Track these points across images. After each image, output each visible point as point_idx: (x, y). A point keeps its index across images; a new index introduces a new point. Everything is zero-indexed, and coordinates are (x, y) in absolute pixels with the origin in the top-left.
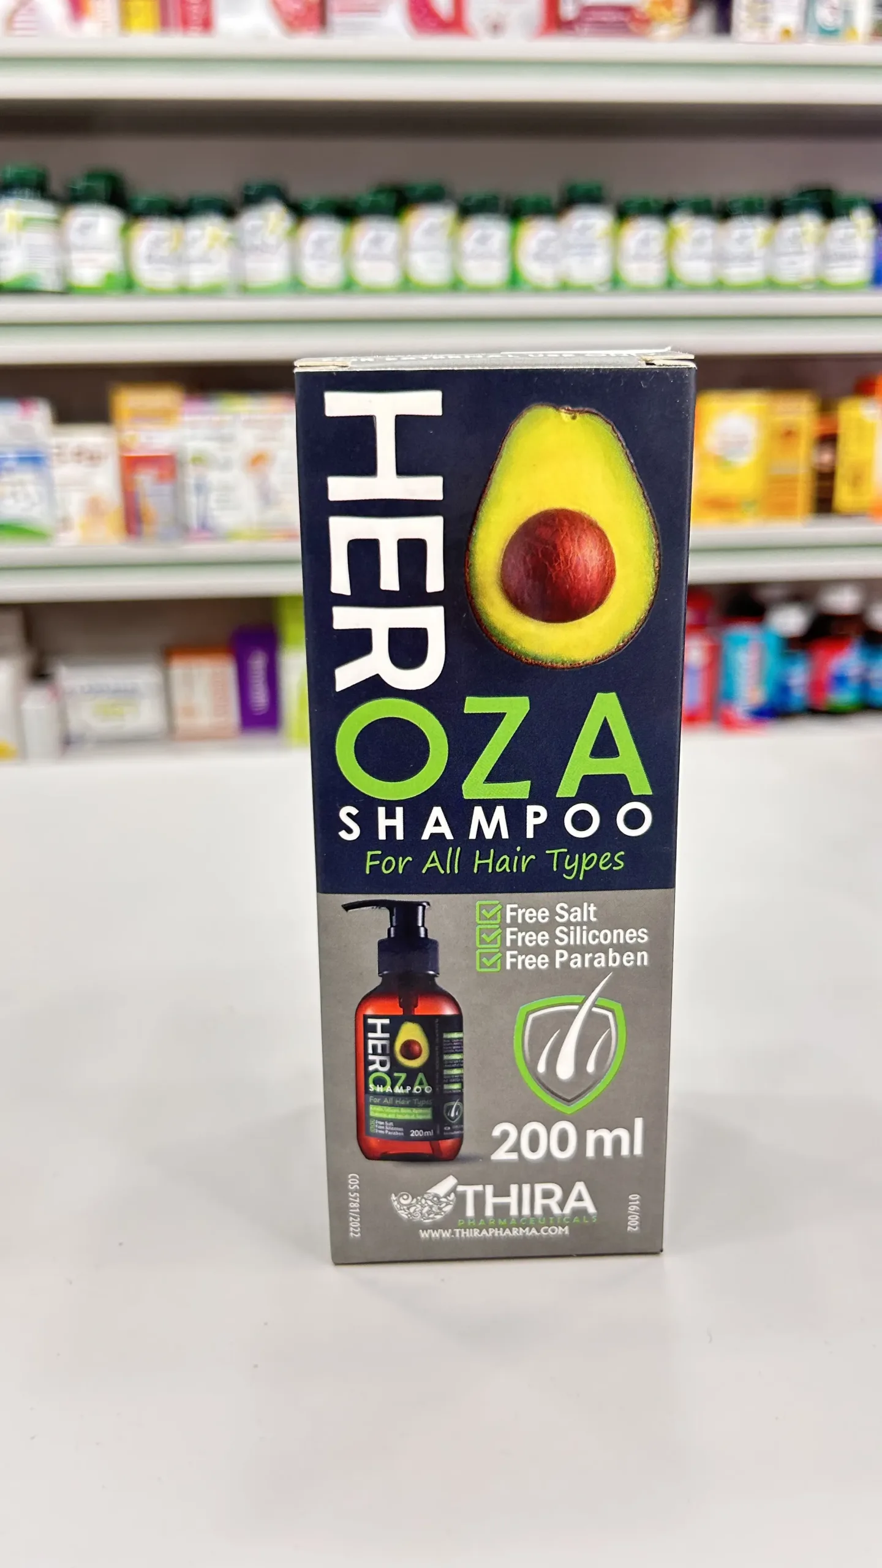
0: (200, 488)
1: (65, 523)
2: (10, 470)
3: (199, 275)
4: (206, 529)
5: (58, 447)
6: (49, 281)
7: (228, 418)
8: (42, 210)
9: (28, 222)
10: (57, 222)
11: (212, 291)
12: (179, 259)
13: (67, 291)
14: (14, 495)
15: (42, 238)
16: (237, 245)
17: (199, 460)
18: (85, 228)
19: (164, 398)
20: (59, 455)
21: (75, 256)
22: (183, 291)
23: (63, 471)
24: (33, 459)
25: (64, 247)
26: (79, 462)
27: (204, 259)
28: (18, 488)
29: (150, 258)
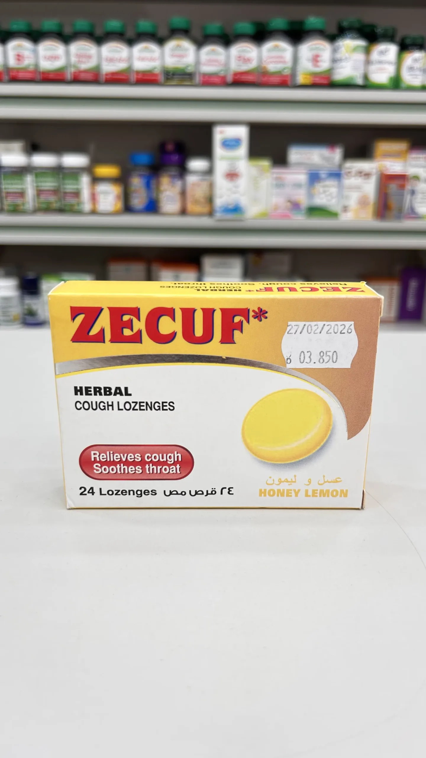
0: (413, 192)
1: (345, 209)
2: (324, 180)
4: (413, 213)
5: (349, 168)
6: (360, 81)
8: (361, 43)
9: (355, 49)
10: (368, 49)
13: (367, 85)
14: (325, 192)
15: (360, 57)
17: (416, 178)
18: (382, 53)
19: (401, 146)
20: (349, 172)
21: (373, 68)
23: (350, 181)
24: (336, 175)
25: (368, 62)
26: (361, 176)
28: (326, 189)
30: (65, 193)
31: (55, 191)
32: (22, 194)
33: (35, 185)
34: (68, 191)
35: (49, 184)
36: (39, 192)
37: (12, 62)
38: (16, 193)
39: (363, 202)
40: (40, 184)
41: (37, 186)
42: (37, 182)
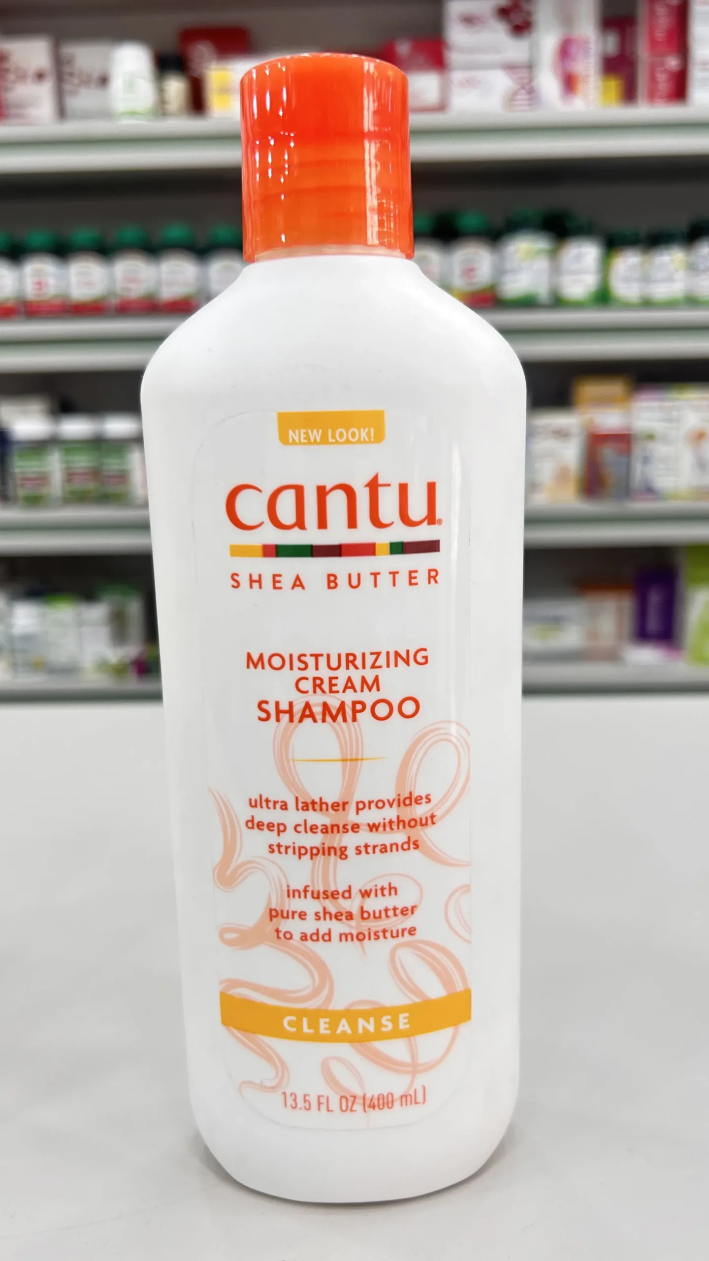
0: (649, 459)
3: (661, 291)
4: (649, 491)
5: (543, 427)
6: (545, 298)
7: (676, 404)
8: (544, 244)
9: (534, 255)
10: (554, 254)
11: (670, 304)
12: (646, 279)
13: (557, 303)
15: (542, 264)
16: (692, 268)
17: (650, 437)
18: (577, 258)
19: (615, 388)
20: (542, 433)
22: (647, 303)
23: (543, 446)
25: (556, 270)
26: (555, 438)
27: (670, 279)
29: (627, 280)
30: (109, 477)
31: (96, 473)
32: (43, 479)
33: (64, 466)
34: (112, 473)
35: (82, 461)
36: (70, 476)
37: (30, 292)
38: (36, 479)
39: (562, 475)
40: (71, 465)
41: (68, 468)
42: (67, 462)
